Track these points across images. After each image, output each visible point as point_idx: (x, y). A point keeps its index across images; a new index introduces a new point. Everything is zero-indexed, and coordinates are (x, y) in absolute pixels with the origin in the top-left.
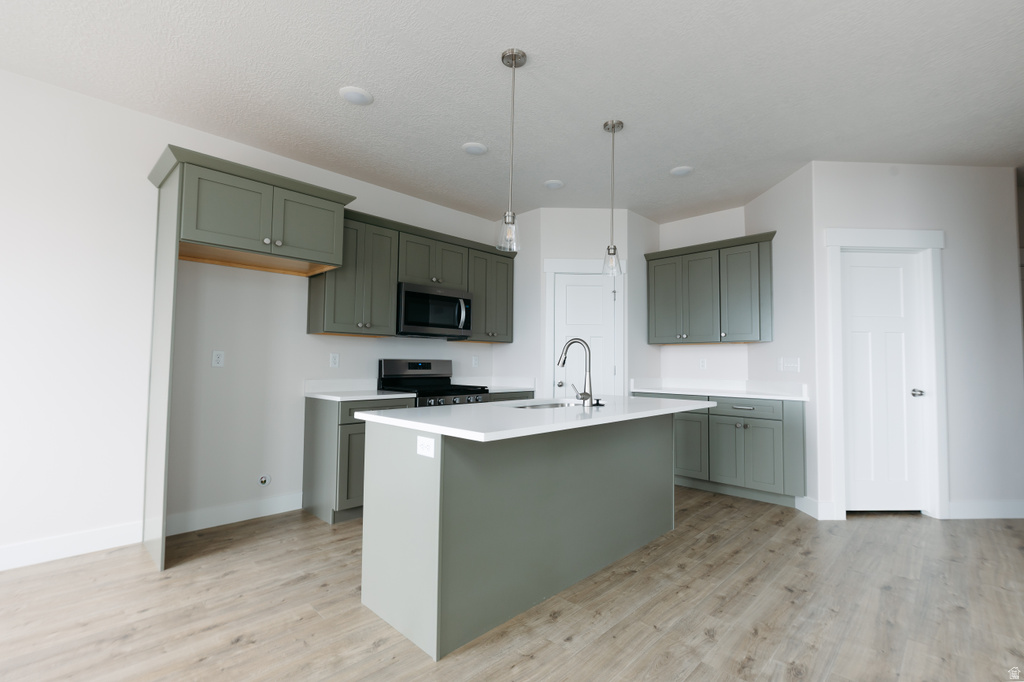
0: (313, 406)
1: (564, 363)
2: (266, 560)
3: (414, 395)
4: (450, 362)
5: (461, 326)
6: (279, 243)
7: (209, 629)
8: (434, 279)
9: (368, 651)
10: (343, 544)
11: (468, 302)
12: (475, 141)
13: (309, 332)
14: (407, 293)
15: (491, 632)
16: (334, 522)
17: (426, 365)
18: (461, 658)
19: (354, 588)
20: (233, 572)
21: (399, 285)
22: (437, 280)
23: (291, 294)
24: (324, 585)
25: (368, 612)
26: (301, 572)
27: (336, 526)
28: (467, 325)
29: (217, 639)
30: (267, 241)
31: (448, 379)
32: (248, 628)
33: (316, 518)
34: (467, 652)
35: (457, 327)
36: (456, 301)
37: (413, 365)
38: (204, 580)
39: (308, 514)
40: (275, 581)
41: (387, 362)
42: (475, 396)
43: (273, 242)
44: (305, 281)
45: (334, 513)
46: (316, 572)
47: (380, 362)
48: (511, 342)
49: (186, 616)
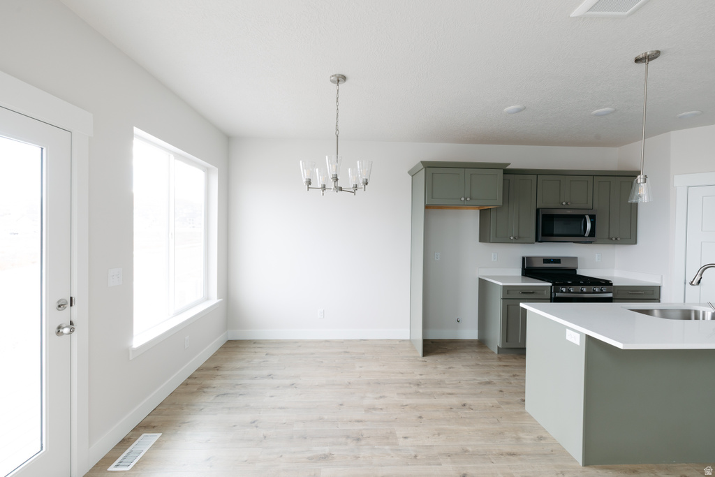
0: (483, 285)
1: (699, 282)
2: (468, 366)
3: (550, 284)
4: (577, 258)
5: (587, 234)
6: (468, 199)
7: (450, 394)
8: (564, 203)
9: (535, 440)
10: (507, 369)
11: (593, 217)
12: (604, 108)
13: (481, 240)
14: (543, 215)
15: (624, 466)
16: (498, 353)
17: (557, 261)
18: (600, 472)
19: (519, 399)
20: (453, 368)
21: (538, 211)
22: (567, 204)
23: (470, 221)
24: (501, 391)
25: (530, 417)
26: (486, 379)
27: (500, 356)
28: (592, 233)
29: (454, 401)
30: (463, 199)
31: (574, 270)
32: (468, 401)
33: (486, 347)
34: (605, 471)
35: (584, 236)
36: (583, 217)
37: (547, 260)
38: (441, 368)
39: (481, 344)
40: (475, 379)
41: (529, 258)
42: (600, 287)
43: (466, 199)
44: (478, 211)
45: (498, 348)
46: (495, 381)
47: (523, 258)
48: (636, 243)
49: (439, 383)
